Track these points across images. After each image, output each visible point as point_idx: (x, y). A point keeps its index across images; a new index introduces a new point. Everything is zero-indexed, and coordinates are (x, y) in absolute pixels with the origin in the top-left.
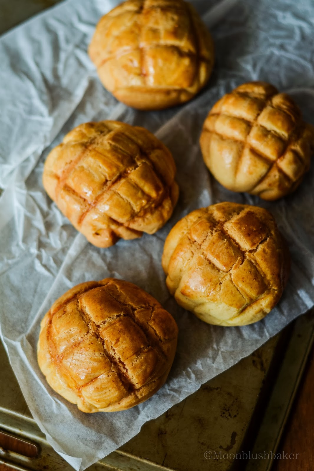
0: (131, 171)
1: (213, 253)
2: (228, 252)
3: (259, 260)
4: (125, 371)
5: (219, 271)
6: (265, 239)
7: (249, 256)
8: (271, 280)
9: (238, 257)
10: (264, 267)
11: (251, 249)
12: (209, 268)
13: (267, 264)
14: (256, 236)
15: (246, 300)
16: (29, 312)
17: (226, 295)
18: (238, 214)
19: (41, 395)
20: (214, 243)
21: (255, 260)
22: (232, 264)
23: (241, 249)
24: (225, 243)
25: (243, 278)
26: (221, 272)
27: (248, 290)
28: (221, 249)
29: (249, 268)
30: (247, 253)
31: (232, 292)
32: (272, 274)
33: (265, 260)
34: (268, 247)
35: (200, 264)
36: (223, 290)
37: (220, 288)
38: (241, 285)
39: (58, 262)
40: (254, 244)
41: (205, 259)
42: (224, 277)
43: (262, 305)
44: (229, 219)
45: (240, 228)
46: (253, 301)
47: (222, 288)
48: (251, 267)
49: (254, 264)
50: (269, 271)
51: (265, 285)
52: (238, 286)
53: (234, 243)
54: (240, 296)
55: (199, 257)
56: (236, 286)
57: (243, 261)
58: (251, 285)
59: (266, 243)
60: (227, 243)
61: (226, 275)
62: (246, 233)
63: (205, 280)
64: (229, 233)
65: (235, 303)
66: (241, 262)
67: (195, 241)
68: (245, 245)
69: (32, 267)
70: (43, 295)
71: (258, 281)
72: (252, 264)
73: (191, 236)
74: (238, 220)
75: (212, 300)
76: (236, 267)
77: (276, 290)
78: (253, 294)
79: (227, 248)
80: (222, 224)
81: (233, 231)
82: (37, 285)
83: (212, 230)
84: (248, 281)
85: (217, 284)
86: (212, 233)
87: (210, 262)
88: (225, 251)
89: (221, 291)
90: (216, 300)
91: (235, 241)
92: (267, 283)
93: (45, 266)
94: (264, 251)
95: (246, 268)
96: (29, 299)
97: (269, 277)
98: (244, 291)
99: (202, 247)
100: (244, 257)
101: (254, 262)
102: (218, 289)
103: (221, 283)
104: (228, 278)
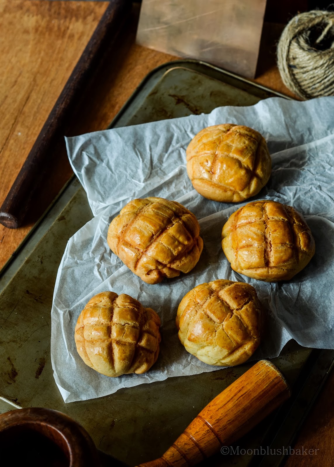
0: (169, 228)
1: (210, 310)
2: (221, 310)
3: (243, 316)
4: (270, 250)
5: (215, 323)
6: (248, 302)
7: (236, 313)
8: (251, 331)
9: (228, 313)
10: (247, 321)
11: (237, 308)
12: (207, 321)
13: (249, 319)
14: (241, 299)
15: (234, 343)
16: (78, 297)
17: (219, 339)
18: (229, 285)
19: (63, 348)
20: (211, 304)
21: (241, 316)
22: (224, 318)
23: (231, 308)
24: (219, 304)
25: (231, 328)
26: (216, 323)
27: (235, 336)
28: (216, 307)
29: (236, 320)
30: (235, 311)
31: (224, 337)
32: (252, 326)
33: (247, 316)
34: (250, 307)
35: (201, 318)
36: (217, 336)
37: (215, 334)
38: (230, 333)
39: (109, 273)
40: (239, 305)
41: (205, 314)
42: (218, 326)
43: (245, 349)
44: (223, 289)
45: (230, 294)
46: (239, 346)
47: (216, 335)
48: (237, 320)
49: (240, 318)
50: (250, 324)
51: (248, 333)
52: (228, 333)
53: (225, 304)
54: (229, 340)
55: (201, 313)
56: (227, 333)
57: (232, 316)
58: (237, 333)
59: (249, 304)
60: (220, 304)
61: (219, 326)
62: (234, 297)
63: (205, 329)
64: (222, 297)
65: (226, 345)
66: (230, 316)
67: (199, 303)
68: (233, 305)
69: (91, 270)
70: (91, 289)
71: (243, 330)
72: (239, 318)
73: (196, 300)
74: (229, 288)
75: (210, 343)
76: (227, 320)
77: (255, 338)
78: (239, 339)
79: (220, 307)
80: (218, 292)
81: (225, 296)
82: (90, 282)
83: (211, 295)
84: (235, 330)
85: (213, 332)
86: (210, 298)
87: (208, 317)
88: (219, 309)
89: (216, 337)
90: (212, 343)
91: (226, 302)
92: (249, 332)
93: (100, 273)
94: (247, 309)
95: (234, 320)
96: (81, 289)
97: (250, 328)
98: (232, 337)
99: (203, 307)
100: (233, 313)
101: (239, 317)
102: (214, 335)
103: (216, 331)
104: (221, 328)
